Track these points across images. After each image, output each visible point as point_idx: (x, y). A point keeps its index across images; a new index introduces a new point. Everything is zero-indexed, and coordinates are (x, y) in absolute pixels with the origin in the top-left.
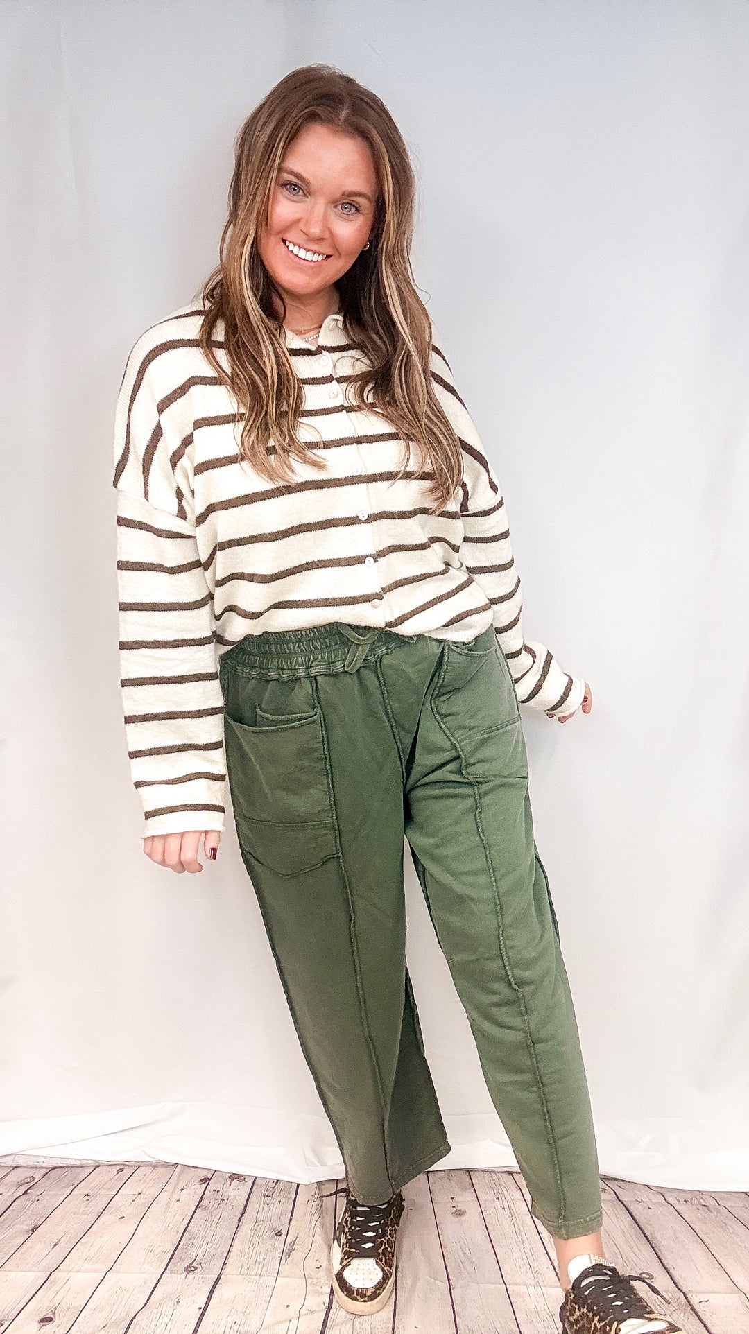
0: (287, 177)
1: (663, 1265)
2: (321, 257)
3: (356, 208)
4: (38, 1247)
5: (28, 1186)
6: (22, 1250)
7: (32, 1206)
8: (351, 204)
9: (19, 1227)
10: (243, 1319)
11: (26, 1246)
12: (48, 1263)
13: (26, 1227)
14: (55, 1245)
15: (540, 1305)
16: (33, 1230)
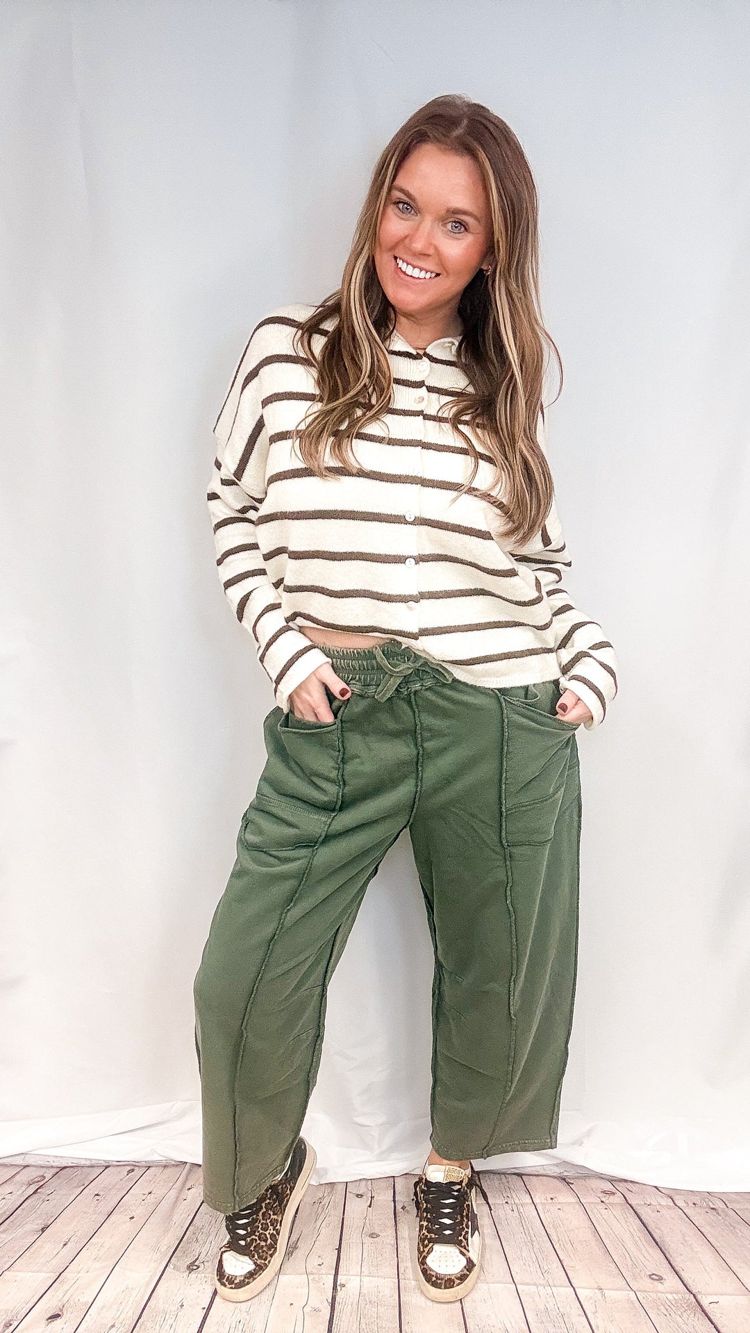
0: (397, 194)
1: (673, 1267)
2: (428, 275)
3: (466, 229)
4: (48, 1246)
5: (39, 1186)
6: (32, 1250)
7: (43, 1206)
8: (460, 223)
9: (28, 1227)
10: (248, 1318)
11: (35, 1246)
12: (57, 1264)
13: (37, 1227)
14: (65, 1245)
15: (550, 1306)
16: (43, 1230)
